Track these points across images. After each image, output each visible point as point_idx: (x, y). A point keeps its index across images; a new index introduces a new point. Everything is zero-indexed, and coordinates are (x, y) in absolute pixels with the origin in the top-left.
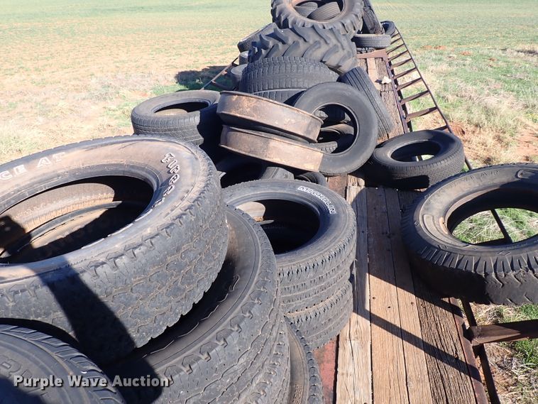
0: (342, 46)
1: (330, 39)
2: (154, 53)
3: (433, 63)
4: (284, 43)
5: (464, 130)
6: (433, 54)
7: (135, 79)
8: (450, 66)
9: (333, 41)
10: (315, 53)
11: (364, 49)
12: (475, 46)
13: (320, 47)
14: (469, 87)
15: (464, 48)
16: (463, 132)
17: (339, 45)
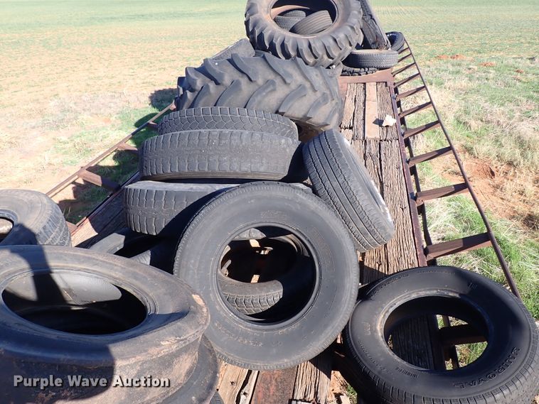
0: (312, 86)
1: (291, 76)
2: (136, 67)
3: (450, 77)
4: (217, 83)
5: (494, 170)
6: (449, 65)
7: (103, 101)
8: (470, 80)
9: (297, 78)
10: (266, 99)
11: (363, 69)
12: (498, 55)
13: (274, 90)
14: (496, 109)
15: (485, 57)
16: (493, 173)
17: (307, 85)
